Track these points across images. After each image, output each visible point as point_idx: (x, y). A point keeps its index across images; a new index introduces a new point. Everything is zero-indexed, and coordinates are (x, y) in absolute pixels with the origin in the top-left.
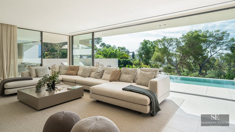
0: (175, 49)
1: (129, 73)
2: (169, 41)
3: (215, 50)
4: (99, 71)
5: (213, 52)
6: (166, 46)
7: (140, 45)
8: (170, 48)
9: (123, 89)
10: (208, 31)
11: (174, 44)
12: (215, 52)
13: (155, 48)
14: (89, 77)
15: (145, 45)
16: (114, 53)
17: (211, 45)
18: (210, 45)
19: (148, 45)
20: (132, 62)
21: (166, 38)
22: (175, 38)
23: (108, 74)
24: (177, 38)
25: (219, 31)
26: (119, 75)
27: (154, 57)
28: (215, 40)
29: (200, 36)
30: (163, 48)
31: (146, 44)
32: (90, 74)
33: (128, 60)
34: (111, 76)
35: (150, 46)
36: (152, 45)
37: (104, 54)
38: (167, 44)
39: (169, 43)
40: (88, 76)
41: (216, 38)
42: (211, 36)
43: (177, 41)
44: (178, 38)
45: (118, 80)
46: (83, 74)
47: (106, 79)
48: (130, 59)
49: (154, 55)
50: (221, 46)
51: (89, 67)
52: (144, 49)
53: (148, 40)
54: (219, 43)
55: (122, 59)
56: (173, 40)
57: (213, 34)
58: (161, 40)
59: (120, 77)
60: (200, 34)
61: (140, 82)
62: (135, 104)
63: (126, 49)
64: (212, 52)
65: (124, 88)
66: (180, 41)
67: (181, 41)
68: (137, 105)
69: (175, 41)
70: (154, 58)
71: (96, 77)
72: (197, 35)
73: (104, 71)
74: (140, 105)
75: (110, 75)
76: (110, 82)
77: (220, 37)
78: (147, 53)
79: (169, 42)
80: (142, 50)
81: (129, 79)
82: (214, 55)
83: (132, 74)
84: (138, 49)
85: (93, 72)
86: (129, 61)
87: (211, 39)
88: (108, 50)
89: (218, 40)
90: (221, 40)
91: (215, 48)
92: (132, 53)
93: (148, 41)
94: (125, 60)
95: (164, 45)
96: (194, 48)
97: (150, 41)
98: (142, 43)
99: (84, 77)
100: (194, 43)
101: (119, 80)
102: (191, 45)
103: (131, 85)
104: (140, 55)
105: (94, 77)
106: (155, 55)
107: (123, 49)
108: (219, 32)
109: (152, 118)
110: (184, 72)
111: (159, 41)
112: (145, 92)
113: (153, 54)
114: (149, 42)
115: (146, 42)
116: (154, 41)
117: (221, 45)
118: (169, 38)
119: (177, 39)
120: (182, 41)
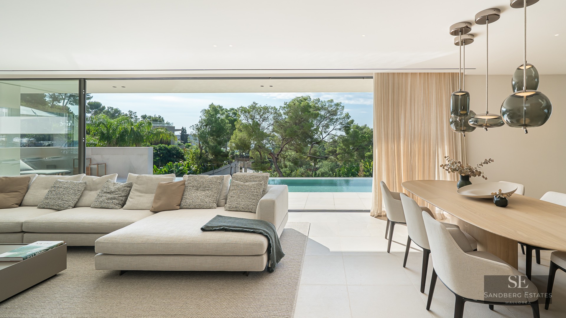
0: (271, 128)
1: (205, 187)
2: (262, 111)
3: (327, 130)
4: (113, 188)
5: (325, 132)
6: (257, 120)
7: (201, 114)
8: (264, 124)
9: (203, 230)
10: (319, 100)
11: (271, 117)
12: (328, 133)
13: (235, 123)
14: (75, 207)
15: (213, 115)
16: (135, 130)
17: (323, 123)
18: (321, 122)
19: (219, 115)
20: (182, 151)
21: (257, 106)
22: (273, 107)
23: (146, 193)
24: (276, 108)
25: (332, 101)
26: (181, 194)
27: (233, 141)
28: (328, 115)
29: (310, 107)
30: (251, 123)
31: (216, 114)
32: (81, 196)
33: (170, 146)
34: (157, 198)
35: (223, 117)
36: (227, 116)
37: (102, 134)
38: (258, 117)
39: (262, 115)
40: (72, 203)
41: (329, 112)
42: (323, 108)
43: (276, 113)
44: (278, 107)
45: (179, 207)
46: (52, 202)
47: (140, 207)
48: (176, 145)
49: (233, 137)
50: (335, 124)
51: (75, 179)
52: (210, 125)
53: (221, 105)
54: (332, 119)
55: (157, 144)
56: (270, 110)
57: (325, 106)
58: (248, 108)
59: (182, 199)
60: (310, 104)
61: (234, 204)
62: (237, 257)
63: (165, 122)
64: (323, 133)
65: (206, 226)
66: (280, 113)
67: (282, 113)
68: (240, 258)
69: (272, 112)
70: (234, 143)
71: (105, 205)
72: (307, 106)
73: (130, 186)
74: (247, 257)
75: (154, 195)
76: (155, 212)
77: (334, 111)
78: (218, 132)
79: (261, 113)
80: (206, 126)
81: (207, 200)
82: (326, 138)
83: (213, 189)
84: (197, 122)
85: (91, 190)
86: (175, 148)
87: (322, 113)
88: (114, 122)
89: (331, 115)
90: (335, 116)
91: (327, 126)
92: (180, 132)
93: (220, 107)
94: (165, 148)
95: (253, 118)
96: (303, 127)
97: (224, 107)
98: (206, 112)
99: (59, 210)
100: (302, 119)
101: (180, 205)
102: (297, 121)
103: (218, 216)
104: (202, 137)
105: (97, 204)
106: (236, 137)
107: (158, 120)
108: (333, 103)
109: (273, 276)
110: (286, 167)
111: (244, 111)
112: (255, 227)
113: (232, 134)
114: (222, 110)
115: (215, 110)
116: (232, 109)
117: (335, 122)
118: (262, 106)
119: (276, 110)
120: (284, 114)
